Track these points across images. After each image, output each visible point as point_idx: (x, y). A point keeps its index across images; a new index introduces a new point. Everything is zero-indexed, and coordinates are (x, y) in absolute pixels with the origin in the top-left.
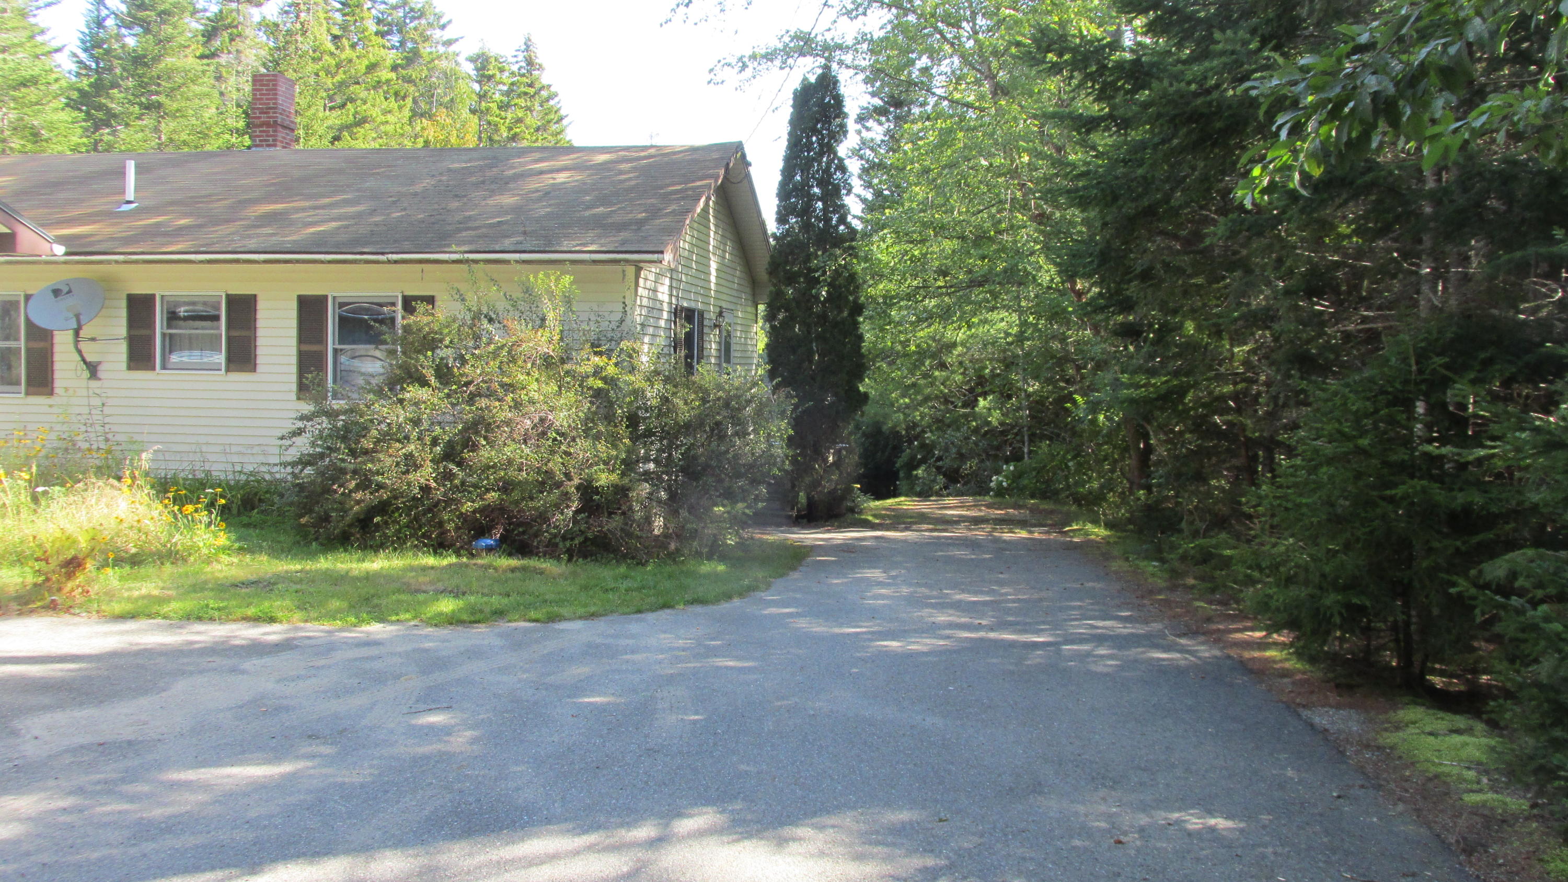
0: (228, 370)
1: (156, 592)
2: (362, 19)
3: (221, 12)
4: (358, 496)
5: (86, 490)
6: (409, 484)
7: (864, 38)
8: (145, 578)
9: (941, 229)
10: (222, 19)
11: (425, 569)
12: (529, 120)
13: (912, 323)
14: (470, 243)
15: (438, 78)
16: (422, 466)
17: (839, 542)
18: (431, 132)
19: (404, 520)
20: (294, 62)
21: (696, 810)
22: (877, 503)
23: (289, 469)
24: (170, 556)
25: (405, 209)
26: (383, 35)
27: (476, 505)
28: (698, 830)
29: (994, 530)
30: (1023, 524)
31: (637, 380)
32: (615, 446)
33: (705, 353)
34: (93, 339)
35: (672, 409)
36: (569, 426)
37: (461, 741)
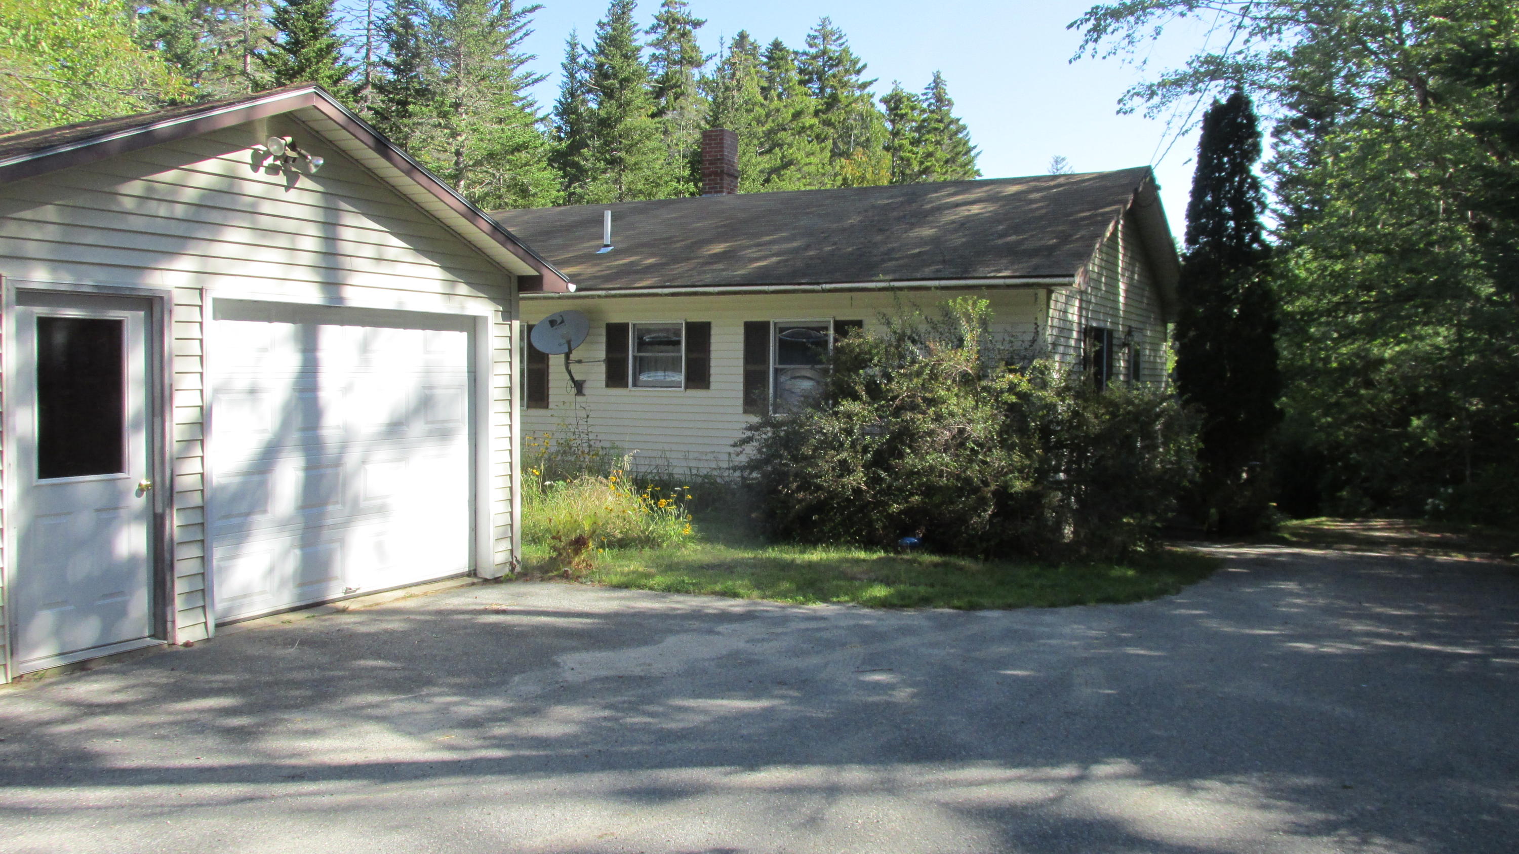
0: (686, 387)
1: (640, 569)
2: (787, 70)
3: (667, 74)
4: (801, 495)
5: (581, 485)
6: (843, 486)
7: (1279, 56)
8: (630, 559)
9: (1365, 244)
10: (668, 80)
11: (857, 561)
12: (939, 154)
13: (1333, 340)
14: (894, 272)
15: (855, 120)
16: (854, 471)
17: (1252, 556)
18: (848, 169)
19: (838, 519)
20: (731, 115)
21: (1112, 760)
22: (1295, 522)
23: (738, 473)
24: (648, 541)
25: (835, 244)
26: (802, 83)
27: (902, 507)
28: (1114, 774)
29: (1428, 552)
30: (1460, 549)
31: (1049, 395)
32: (1028, 456)
33: (1114, 370)
34: (580, 362)
35: (1083, 421)
36: (986, 437)
37: (902, 695)
